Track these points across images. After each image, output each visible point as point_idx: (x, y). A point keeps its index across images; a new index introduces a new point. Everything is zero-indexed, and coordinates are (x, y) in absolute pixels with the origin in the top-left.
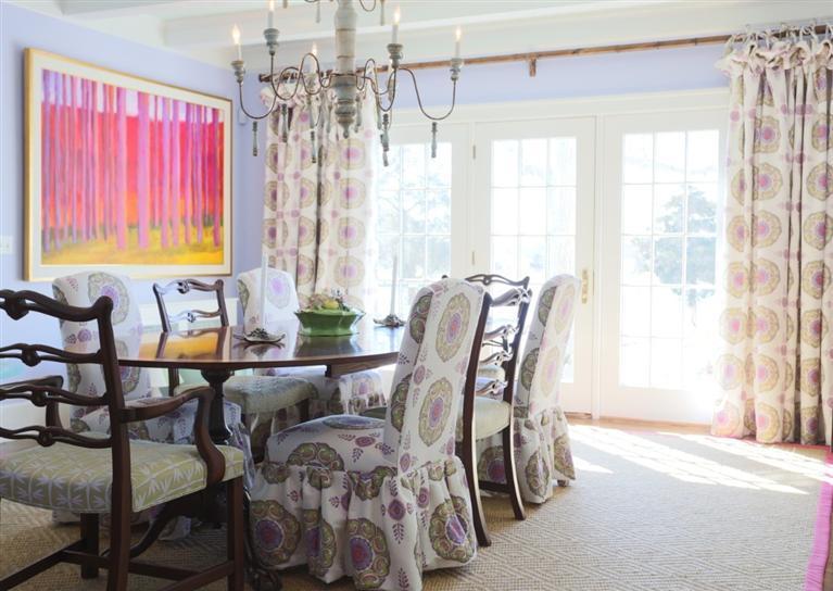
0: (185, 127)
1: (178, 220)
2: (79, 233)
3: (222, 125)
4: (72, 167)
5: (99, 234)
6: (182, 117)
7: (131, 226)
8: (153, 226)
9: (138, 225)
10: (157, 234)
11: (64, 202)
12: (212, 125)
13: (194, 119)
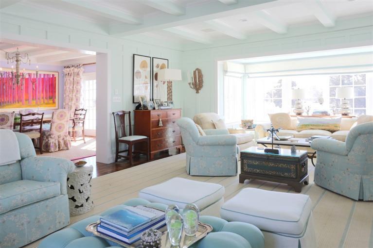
0: (43, 79)
1: (41, 98)
2: (11, 102)
3: (55, 78)
4: (9, 90)
5: (17, 102)
6: (42, 77)
7: (26, 100)
8: (33, 99)
9: (28, 100)
10: (35, 101)
11: (6, 96)
12: (52, 78)
13: (46, 77)
